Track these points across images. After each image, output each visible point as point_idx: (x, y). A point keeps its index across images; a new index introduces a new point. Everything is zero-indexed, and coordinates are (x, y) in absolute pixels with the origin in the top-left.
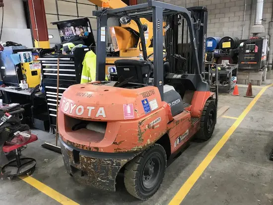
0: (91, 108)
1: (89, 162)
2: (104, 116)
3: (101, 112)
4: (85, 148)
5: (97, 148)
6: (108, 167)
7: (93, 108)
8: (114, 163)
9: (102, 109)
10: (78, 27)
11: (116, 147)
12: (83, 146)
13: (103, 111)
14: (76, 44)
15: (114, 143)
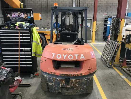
0: (77, 55)
1: (76, 82)
2: (84, 58)
3: (82, 56)
4: (74, 76)
5: (81, 74)
6: (85, 82)
7: (78, 55)
8: (88, 79)
9: (82, 55)
10: (23, 13)
11: (90, 71)
12: (73, 75)
13: (83, 56)
14: (26, 23)
15: (89, 70)
